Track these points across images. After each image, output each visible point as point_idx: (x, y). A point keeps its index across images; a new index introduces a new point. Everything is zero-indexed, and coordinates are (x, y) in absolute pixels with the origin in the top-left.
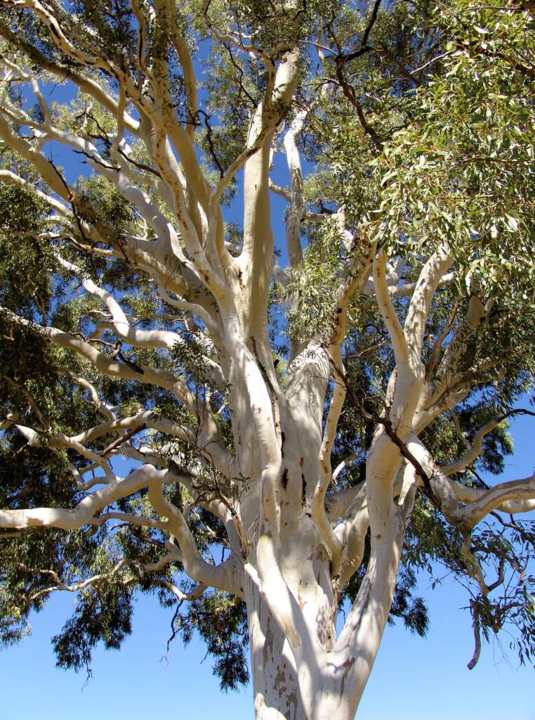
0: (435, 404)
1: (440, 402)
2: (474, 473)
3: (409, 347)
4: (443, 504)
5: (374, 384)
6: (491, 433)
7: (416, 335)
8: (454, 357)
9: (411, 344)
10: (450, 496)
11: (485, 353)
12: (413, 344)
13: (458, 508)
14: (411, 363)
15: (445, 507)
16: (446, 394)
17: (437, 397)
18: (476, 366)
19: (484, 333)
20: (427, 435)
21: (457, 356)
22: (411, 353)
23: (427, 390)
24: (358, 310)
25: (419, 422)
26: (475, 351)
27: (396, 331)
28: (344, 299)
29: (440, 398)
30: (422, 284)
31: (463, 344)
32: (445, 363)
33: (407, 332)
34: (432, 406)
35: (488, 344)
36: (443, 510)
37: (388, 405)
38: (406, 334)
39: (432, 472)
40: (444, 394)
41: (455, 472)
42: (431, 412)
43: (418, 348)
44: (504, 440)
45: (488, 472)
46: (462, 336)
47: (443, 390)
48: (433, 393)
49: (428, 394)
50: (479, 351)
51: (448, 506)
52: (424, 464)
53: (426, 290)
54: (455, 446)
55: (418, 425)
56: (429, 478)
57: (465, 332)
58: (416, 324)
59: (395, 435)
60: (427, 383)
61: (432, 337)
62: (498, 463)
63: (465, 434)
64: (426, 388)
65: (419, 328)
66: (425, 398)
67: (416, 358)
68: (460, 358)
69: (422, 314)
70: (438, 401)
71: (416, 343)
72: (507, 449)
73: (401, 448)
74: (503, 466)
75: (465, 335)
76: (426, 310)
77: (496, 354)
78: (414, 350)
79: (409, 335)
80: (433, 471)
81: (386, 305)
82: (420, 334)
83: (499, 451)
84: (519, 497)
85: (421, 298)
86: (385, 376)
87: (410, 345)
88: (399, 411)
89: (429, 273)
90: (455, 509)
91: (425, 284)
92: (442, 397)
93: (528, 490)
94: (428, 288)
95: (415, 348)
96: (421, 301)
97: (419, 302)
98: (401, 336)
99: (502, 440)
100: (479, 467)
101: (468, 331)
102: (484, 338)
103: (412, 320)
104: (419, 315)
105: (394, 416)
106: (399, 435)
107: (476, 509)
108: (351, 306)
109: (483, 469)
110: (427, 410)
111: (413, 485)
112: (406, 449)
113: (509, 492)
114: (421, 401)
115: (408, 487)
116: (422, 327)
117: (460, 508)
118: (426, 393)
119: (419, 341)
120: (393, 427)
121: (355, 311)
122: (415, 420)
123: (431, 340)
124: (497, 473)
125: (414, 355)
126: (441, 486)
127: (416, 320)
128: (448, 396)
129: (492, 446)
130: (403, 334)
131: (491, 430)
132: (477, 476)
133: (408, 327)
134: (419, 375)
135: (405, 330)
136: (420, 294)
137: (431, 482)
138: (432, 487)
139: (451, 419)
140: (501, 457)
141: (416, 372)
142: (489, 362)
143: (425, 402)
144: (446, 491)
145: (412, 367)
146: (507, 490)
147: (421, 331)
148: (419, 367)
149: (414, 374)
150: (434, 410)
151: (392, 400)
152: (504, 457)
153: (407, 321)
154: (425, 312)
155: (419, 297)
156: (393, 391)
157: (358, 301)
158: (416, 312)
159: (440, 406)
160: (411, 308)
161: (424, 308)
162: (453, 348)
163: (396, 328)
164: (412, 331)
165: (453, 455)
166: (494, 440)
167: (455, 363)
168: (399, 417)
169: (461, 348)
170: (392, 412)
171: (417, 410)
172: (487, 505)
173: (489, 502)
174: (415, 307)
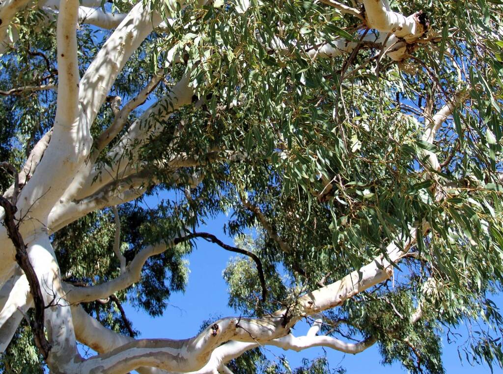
0: (92, 196)
1: (100, 196)
2: (119, 307)
3: (80, 107)
4: (53, 350)
5: (20, 137)
6: (162, 255)
7: (96, 93)
8: (140, 138)
9: (85, 103)
10: (67, 340)
11: (183, 146)
12: (88, 103)
13: (72, 360)
14: (74, 130)
15: (55, 356)
16: (112, 187)
17: (98, 186)
18: (165, 161)
19: (190, 119)
20: (70, 234)
21: (145, 138)
22: (80, 116)
23: (87, 173)
24: (25, 29)
25: (61, 217)
26: (170, 140)
27: (69, 80)
28: (11, 7)
29: (101, 190)
30: (127, 25)
31: (158, 125)
32: (125, 141)
33: (84, 84)
34: (86, 198)
35: (190, 134)
36: (51, 359)
37: (22, 180)
38: (81, 87)
39: (52, 297)
40: (108, 185)
41: (93, 299)
42: (82, 207)
43: (93, 112)
44: (177, 268)
45: (142, 309)
46: (160, 113)
47: (110, 180)
48: (94, 180)
49: (86, 179)
50: (175, 141)
51: (58, 354)
52: (46, 282)
53: (130, 35)
54: (107, 261)
55: (56, 221)
56: (46, 305)
57: (166, 109)
58: (101, 78)
59: (16, 229)
60: (89, 164)
61: (119, 101)
62: (159, 300)
63: (126, 246)
64: (86, 169)
65: (103, 85)
66: (81, 184)
67: (85, 127)
68: (148, 142)
69: (114, 66)
70: (97, 193)
71: (92, 105)
72: (179, 283)
73: (18, 251)
74: (164, 306)
75: (164, 113)
76: (121, 63)
77: (197, 152)
78: (86, 114)
79: (85, 90)
80: (55, 297)
81: (67, 37)
82: (101, 93)
83: (167, 283)
84: (161, 365)
85: (121, 44)
86: (35, 134)
87: (82, 104)
88: (36, 193)
89: (142, 14)
90: (68, 362)
91: (131, 27)
92: (105, 190)
93: (176, 358)
94: (135, 33)
95: (89, 111)
96: (119, 48)
97: (115, 48)
98: (73, 89)
99: (175, 268)
100: (132, 299)
101: (170, 109)
102: (189, 125)
103: (97, 70)
104: (109, 67)
105: (26, 198)
106: (21, 231)
107: (97, 368)
108: (18, 20)
109: (136, 302)
110: (77, 201)
111: (19, 309)
112: (26, 253)
113: (151, 354)
114: (73, 187)
115: (13, 309)
116: (107, 85)
117: (76, 362)
118: (85, 178)
119: (97, 103)
120: (17, 215)
121: (22, 30)
122: (56, 211)
123: (116, 104)
124: (153, 313)
125: (84, 121)
126: (59, 321)
127: (104, 71)
128: (113, 190)
129: (159, 273)
130: (78, 86)
131: (164, 251)
132: (122, 313)
133: (88, 78)
134: (80, 151)
135: (83, 80)
136: (121, 38)
137: (47, 312)
138: (46, 319)
139: (112, 220)
140: (167, 293)
141: (78, 145)
142: (183, 160)
143: (79, 191)
144: (64, 330)
145: (74, 135)
146: (148, 351)
147: (104, 89)
148: (84, 139)
149: (74, 148)
150: (87, 204)
151: (31, 175)
152: (171, 292)
153: (91, 69)
154: (118, 65)
155: (118, 41)
156: (38, 161)
157: (29, 18)
158: (107, 61)
159: (98, 201)
160: (101, 53)
161: (120, 59)
162: (143, 124)
163: (70, 74)
164: (93, 86)
165: (101, 272)
166: (164, 265)
167: (137, 148)
168: (32, 203)
169: (153, 129)
170: (23, 193)
171: (63, 198)
172: (114, 366)
173: (119, 362)
174: (107, 53)
